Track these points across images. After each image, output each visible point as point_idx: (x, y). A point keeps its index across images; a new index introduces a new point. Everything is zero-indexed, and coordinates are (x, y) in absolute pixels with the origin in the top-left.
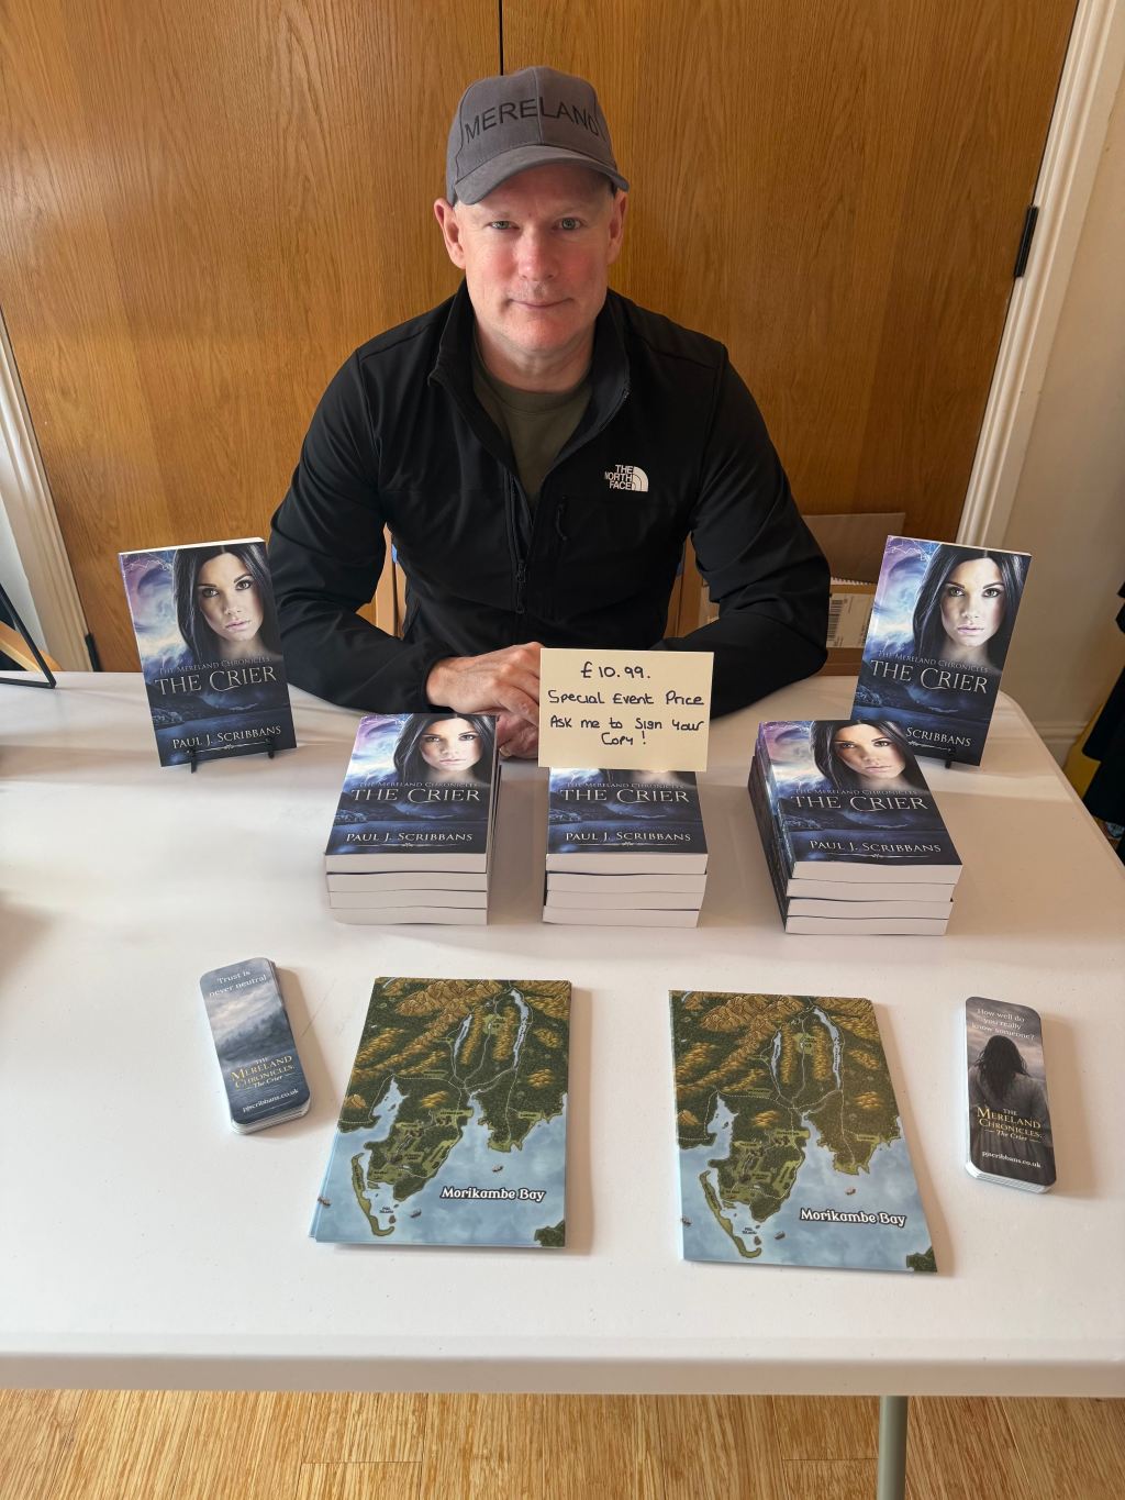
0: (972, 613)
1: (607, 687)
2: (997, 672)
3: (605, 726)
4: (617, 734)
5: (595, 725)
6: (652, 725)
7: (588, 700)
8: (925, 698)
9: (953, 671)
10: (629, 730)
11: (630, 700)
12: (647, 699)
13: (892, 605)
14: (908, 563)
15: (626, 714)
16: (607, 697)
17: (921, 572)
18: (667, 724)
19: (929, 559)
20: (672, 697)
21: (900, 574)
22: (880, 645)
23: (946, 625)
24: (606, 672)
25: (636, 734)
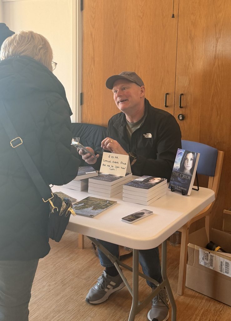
0: (189, 163)
1: (112, 160)
2: (192, 175)
3: (111, 167)
4: (112, 168)
5: (109, 166)
6: (118, 167)
7: (109, 162)
8: (180, 180)
9: (185, 175)
10: (114, 168)
11: (115, 162)
12: (118, 163)
13: (178, 161)
14: (180, 153)
15: (114, 165)
16: (112, 162)
17: (182, 155)
18: (120, 167)
19: (183, 153)
20: (122, 163)
21: (179, 155)
22: (175, 169)
23: (185, 165)
24: (112, 157)
25: (115, 169)
